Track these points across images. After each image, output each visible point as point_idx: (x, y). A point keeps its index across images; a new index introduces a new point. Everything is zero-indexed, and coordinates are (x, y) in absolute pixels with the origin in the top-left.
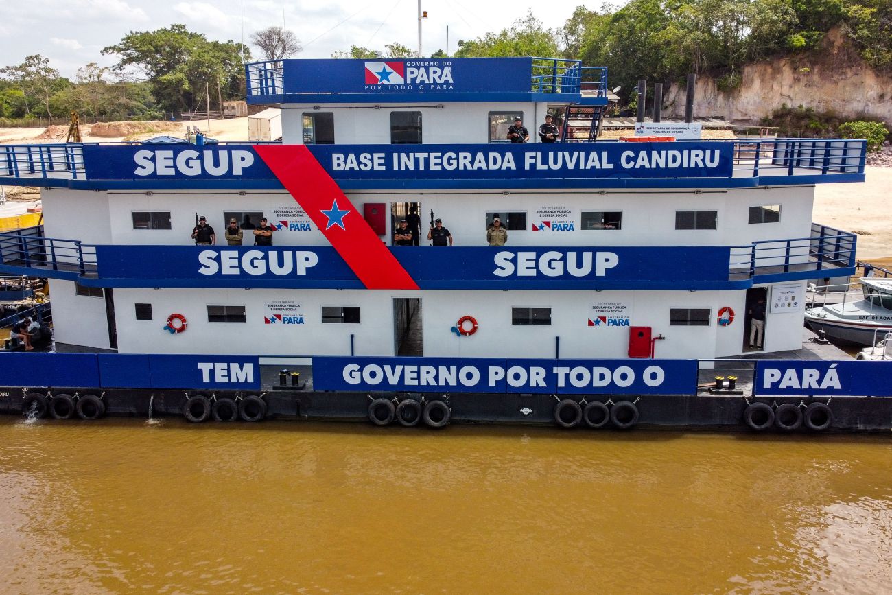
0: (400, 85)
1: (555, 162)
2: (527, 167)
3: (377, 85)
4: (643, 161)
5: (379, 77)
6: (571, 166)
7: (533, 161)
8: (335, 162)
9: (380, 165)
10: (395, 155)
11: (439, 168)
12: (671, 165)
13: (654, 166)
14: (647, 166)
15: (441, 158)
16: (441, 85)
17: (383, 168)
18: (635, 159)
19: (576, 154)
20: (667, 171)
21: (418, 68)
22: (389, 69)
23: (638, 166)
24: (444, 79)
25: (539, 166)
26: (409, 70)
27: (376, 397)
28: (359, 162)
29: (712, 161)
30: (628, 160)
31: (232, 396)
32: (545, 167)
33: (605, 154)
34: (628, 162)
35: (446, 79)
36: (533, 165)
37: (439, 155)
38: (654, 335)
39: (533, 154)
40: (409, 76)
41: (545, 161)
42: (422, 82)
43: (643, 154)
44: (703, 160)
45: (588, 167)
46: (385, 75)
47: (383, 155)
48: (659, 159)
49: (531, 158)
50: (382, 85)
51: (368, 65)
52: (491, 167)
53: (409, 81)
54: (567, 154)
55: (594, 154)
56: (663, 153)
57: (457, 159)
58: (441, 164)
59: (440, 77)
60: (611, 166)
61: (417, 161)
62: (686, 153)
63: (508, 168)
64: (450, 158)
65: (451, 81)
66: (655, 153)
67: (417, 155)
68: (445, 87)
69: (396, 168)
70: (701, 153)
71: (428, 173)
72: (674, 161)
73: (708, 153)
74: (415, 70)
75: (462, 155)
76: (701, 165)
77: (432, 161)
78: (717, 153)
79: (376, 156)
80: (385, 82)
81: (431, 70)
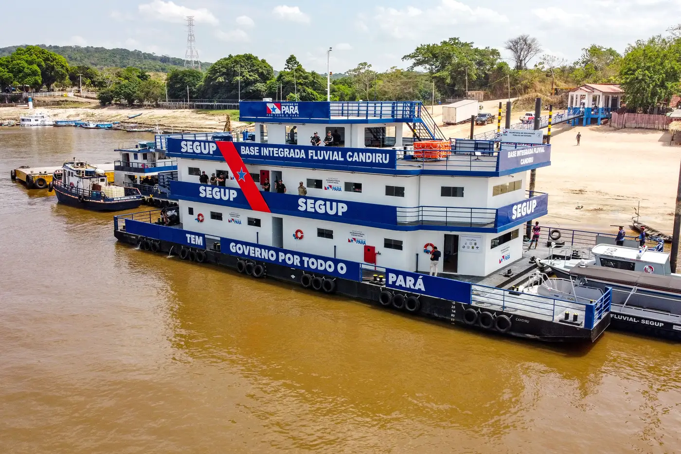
0: (279, 114)
1: (321, 156)
2: (310, 158)
3: (271, 114)
4: (356, 157)
5: (272, 110)
6: (327, 158)
7: (312, 154)
8: (242, 150)
9: (257, 152)
10: (262, 148)
11: (277, 155)
12: (368, 161)
13: (360, 161)
14: (358, 161)
15: (278, 151)
16: (294, 114)
17: (258, 154)
18: (352, 156)
19: (328, 152)
20: (366, 164)
21: (286, 106)
22: (275, 107)
23: (354, 160)
24: (295, 111)
25: (315, 158)
26: (282, 107)
27: (240, 259)
28: (250, 151)
29: (386, 160)
30: (350, 156)
31: (195, 250)
32: (316, 158)
33: (340, 153)
34: (350, 158)
35: (296, 112)
36: (312, 157)
37: (277, 149)
38: (376, 251)
39: (312, 151)
40: (283, 110)
41: (316, 155)
42: (287, 113)
43: (356, 154)
44: (382, 159)
45: (334, 159)
46: (274, 109)
47: (258, 148)
48: (362, 157)
49: (311, 153)
50: (273, 114)
51: (268, 104)
52: (297, 157)
53: (282, 113)
55: (335, 153)
56: (364, 154)
57: (284, 151)
58: (278, 154)
59: (294, 111)
60: (343, 159)
61: (269, 151)
62: (374, 154)
63: (303, 157)
64: (281, 151)
65: (298, 113)
66: (360, 154)
67: (270, 149)
68: (296, 115)
69: (262, 155)
70: (380, 155)
71: (273, 158)
72: (369, 159)
73: (384, 155)
74: (284, 107)
75: (285, 150)
76: (381, 162)
77: (275, 152)
78: (388, 155)
79: (256, 148)
80: (274, 113)
81: (291, 107)
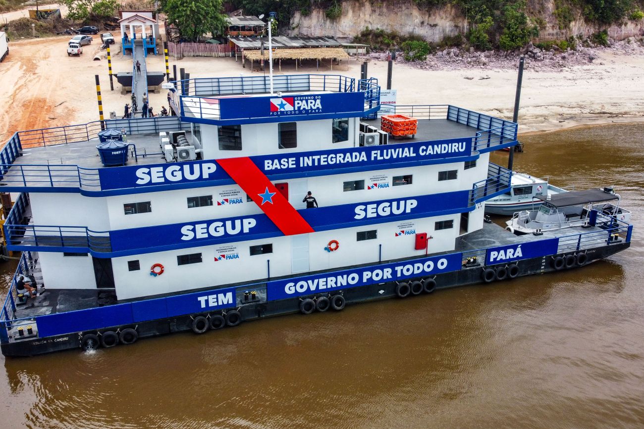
0: (291, 111)
2: (373, 159)
3: (277, 112)
4: (430, 151)
5: (279, 107)
8: (266, 165)
9: (292, 164)
10: (301, 159)
11: (326, 163)
13: (435, 153)
14: (432, 153)
15: (327, 158)
16: (315, 110)
17: (294, 166)
18: (426, 150)
19: (397, 150)
21: (302, 101)
22: (284, 102)
23: (427, 154)
24: (316, 106)
25: (379, 158)
26: (296, 102)
27: (304, 299)
28: (280, 164)
29: (462, 148)
30: (423, 150)
31: (220, 313)
32: (382, 158)
35: (318, 106)
36: (376, 158)
37: (326, 156)
38: (428, 237)
39: (376, 152)
40: (297, 106)
42: (304, 109)
43: (430, 147)
46: (282, 105)
47: (294, 159)
48: (438, 149)
49: (375, 154)
50: (281, 111)
51: (272, 100)
52: (354, 160)
53: (296, 109)
54: (393, 150)
55: (406, 149)
56: (440, 146)
58: (327, 161)
59: (314, 105)
60: (415, 155)
61: (313, 161)
62: (450, 145)
63: (363, 160)
65: (321, 107)
66: (436, 146)
67: (314, 157)
68: (317, 111)
69: (301, 165)
70: (457, 144)
71: (320, 167)
73: (460, 144)
74: (300, 102)
75: (338, 155)
76: (457, 151)
77: (322, 160)
78: (464, 143)
79: (290, 159)
80: (282, 110)
81: (309, 101)
